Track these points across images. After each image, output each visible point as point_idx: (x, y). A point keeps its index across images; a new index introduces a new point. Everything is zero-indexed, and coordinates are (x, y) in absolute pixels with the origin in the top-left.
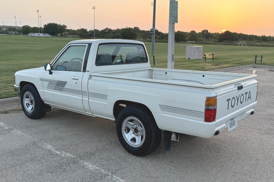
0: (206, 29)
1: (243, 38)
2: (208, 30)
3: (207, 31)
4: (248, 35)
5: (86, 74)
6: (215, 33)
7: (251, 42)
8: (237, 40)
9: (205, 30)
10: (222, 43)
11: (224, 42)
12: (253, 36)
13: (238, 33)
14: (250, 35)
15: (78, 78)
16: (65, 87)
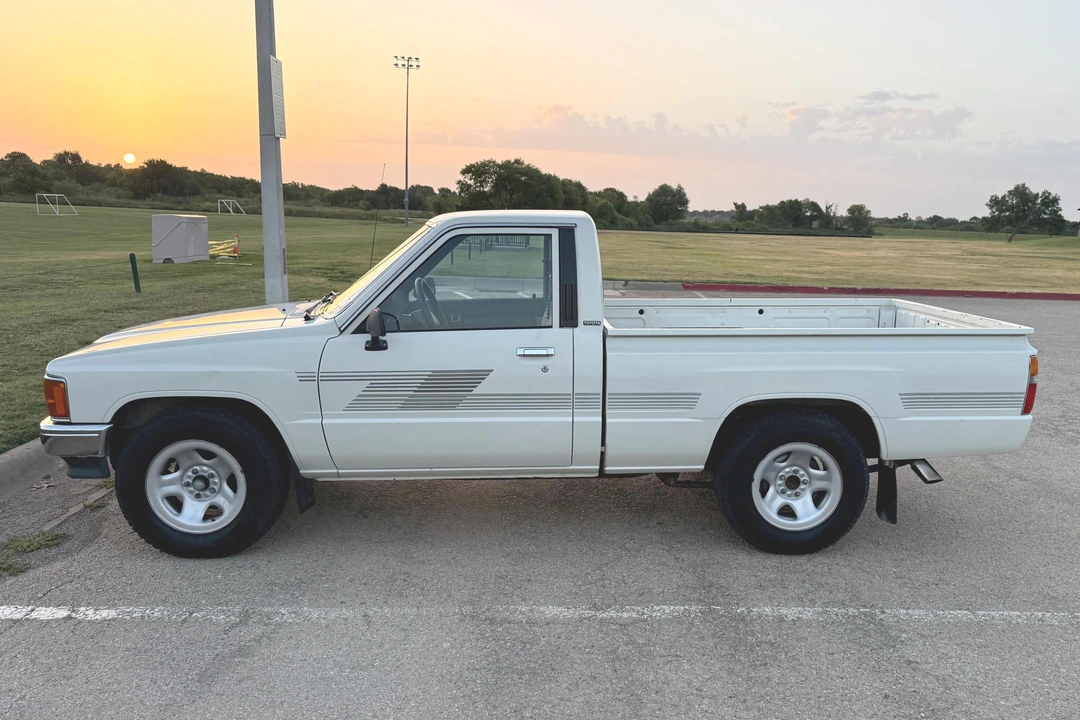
0: (71, 149)
1: (211, 188)
2: (81, 155)
3: (76, 157)
4: (226, 178)
5: (586, 338)
6: (109, 165)
7: (246, 202)
8: (195, 192)
9: (66, 153)
10: (149, 201)
11: (153, 200)
12: (242, 180)
13: (192, 170)
14: (233, 178)
15: (551, 352)
16: (476, 391)
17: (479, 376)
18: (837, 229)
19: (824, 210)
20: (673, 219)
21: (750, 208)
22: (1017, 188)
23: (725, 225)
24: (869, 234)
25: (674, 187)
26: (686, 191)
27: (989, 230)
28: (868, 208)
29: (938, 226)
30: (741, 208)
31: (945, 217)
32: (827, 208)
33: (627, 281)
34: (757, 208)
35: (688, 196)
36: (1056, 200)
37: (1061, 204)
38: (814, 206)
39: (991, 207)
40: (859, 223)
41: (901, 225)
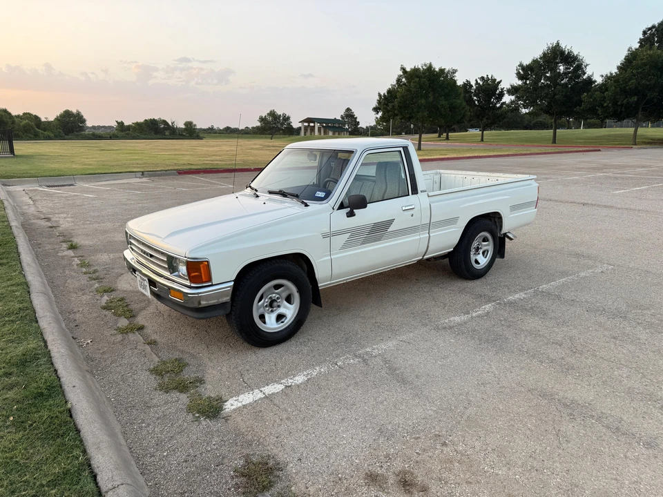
5: (421, 197)
15: (413, 207)
16: (389, 230)
17: (390, 222)
18: (180, 135)
19: (170, 124)
20: (77, 131)
21: (126, 124)
22: (271, 112)
23: (114, 135)
24: (198, 138)
25: (74, 111)
26: (83, 114)
27: (261, 134)
28: (194, 123)
29: (229, 132)
30: (121, 124)
31: (232, 127)
32: (172, 123)
33: (143, 172)
34: (131, 124)
35: (85, 117)
36: (289, 118)
37: (291, 120)
38: (165, 122)
39: (260, 122)
40: (190, 132)
41: (211, 132)
